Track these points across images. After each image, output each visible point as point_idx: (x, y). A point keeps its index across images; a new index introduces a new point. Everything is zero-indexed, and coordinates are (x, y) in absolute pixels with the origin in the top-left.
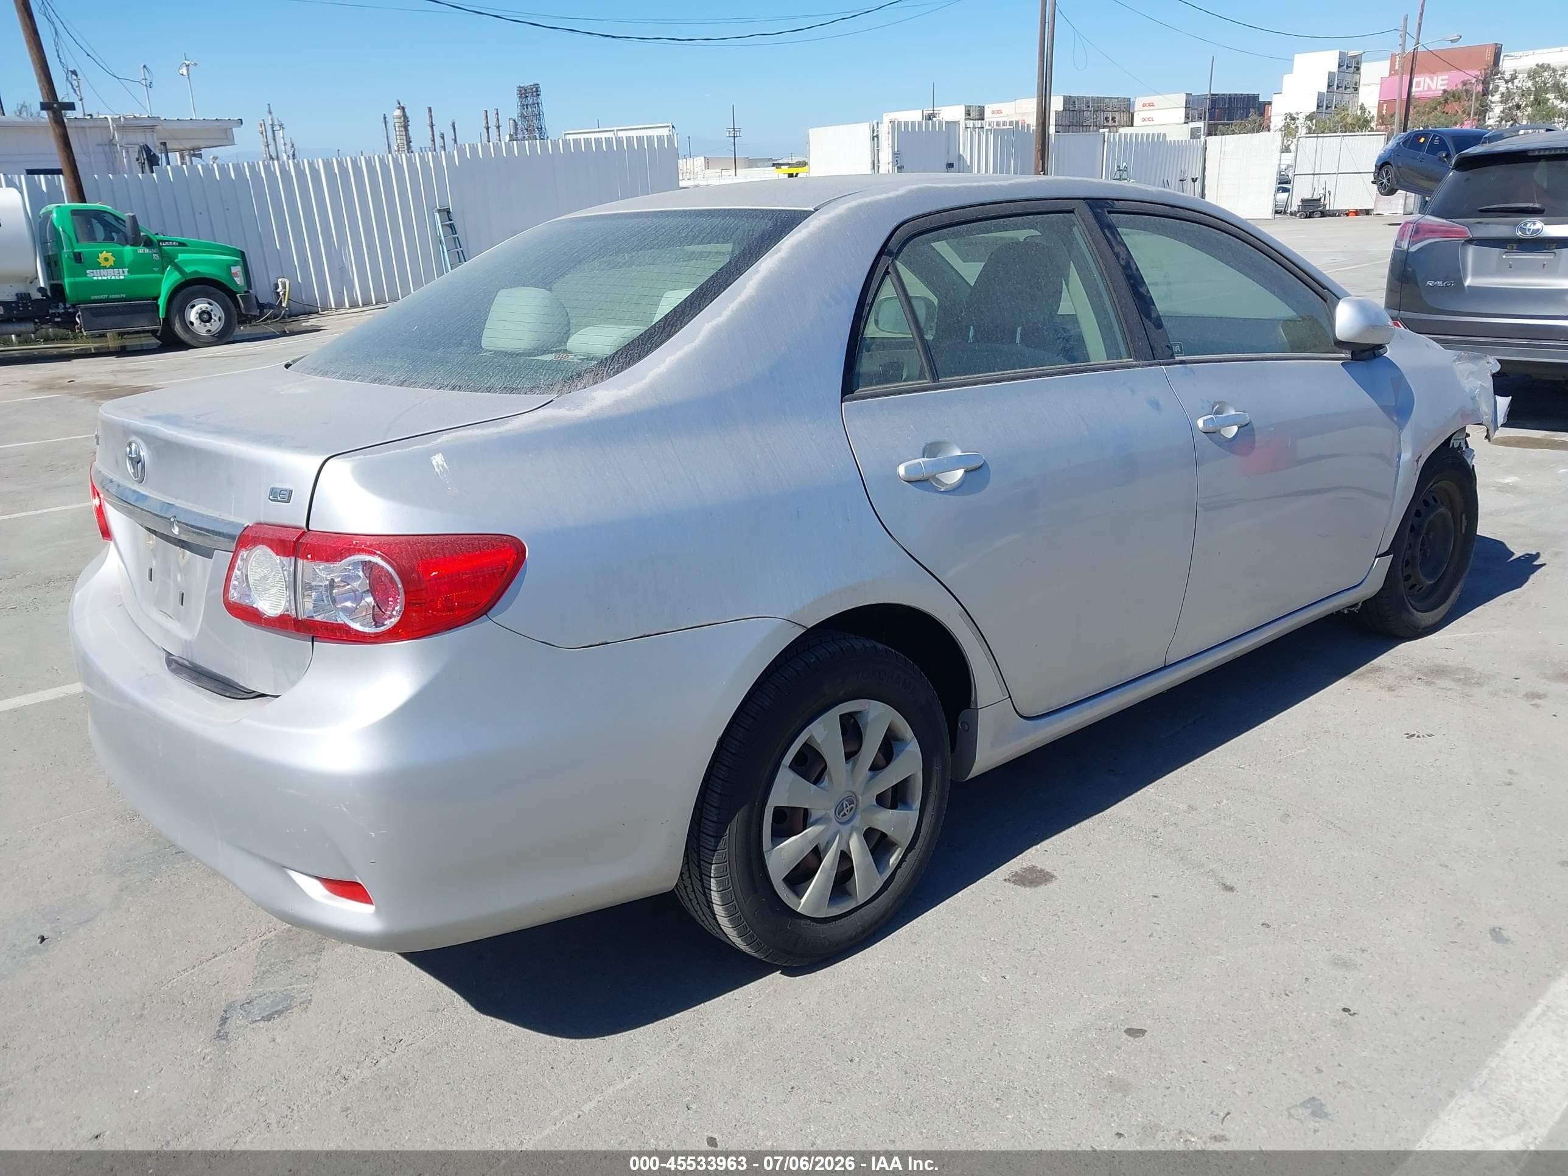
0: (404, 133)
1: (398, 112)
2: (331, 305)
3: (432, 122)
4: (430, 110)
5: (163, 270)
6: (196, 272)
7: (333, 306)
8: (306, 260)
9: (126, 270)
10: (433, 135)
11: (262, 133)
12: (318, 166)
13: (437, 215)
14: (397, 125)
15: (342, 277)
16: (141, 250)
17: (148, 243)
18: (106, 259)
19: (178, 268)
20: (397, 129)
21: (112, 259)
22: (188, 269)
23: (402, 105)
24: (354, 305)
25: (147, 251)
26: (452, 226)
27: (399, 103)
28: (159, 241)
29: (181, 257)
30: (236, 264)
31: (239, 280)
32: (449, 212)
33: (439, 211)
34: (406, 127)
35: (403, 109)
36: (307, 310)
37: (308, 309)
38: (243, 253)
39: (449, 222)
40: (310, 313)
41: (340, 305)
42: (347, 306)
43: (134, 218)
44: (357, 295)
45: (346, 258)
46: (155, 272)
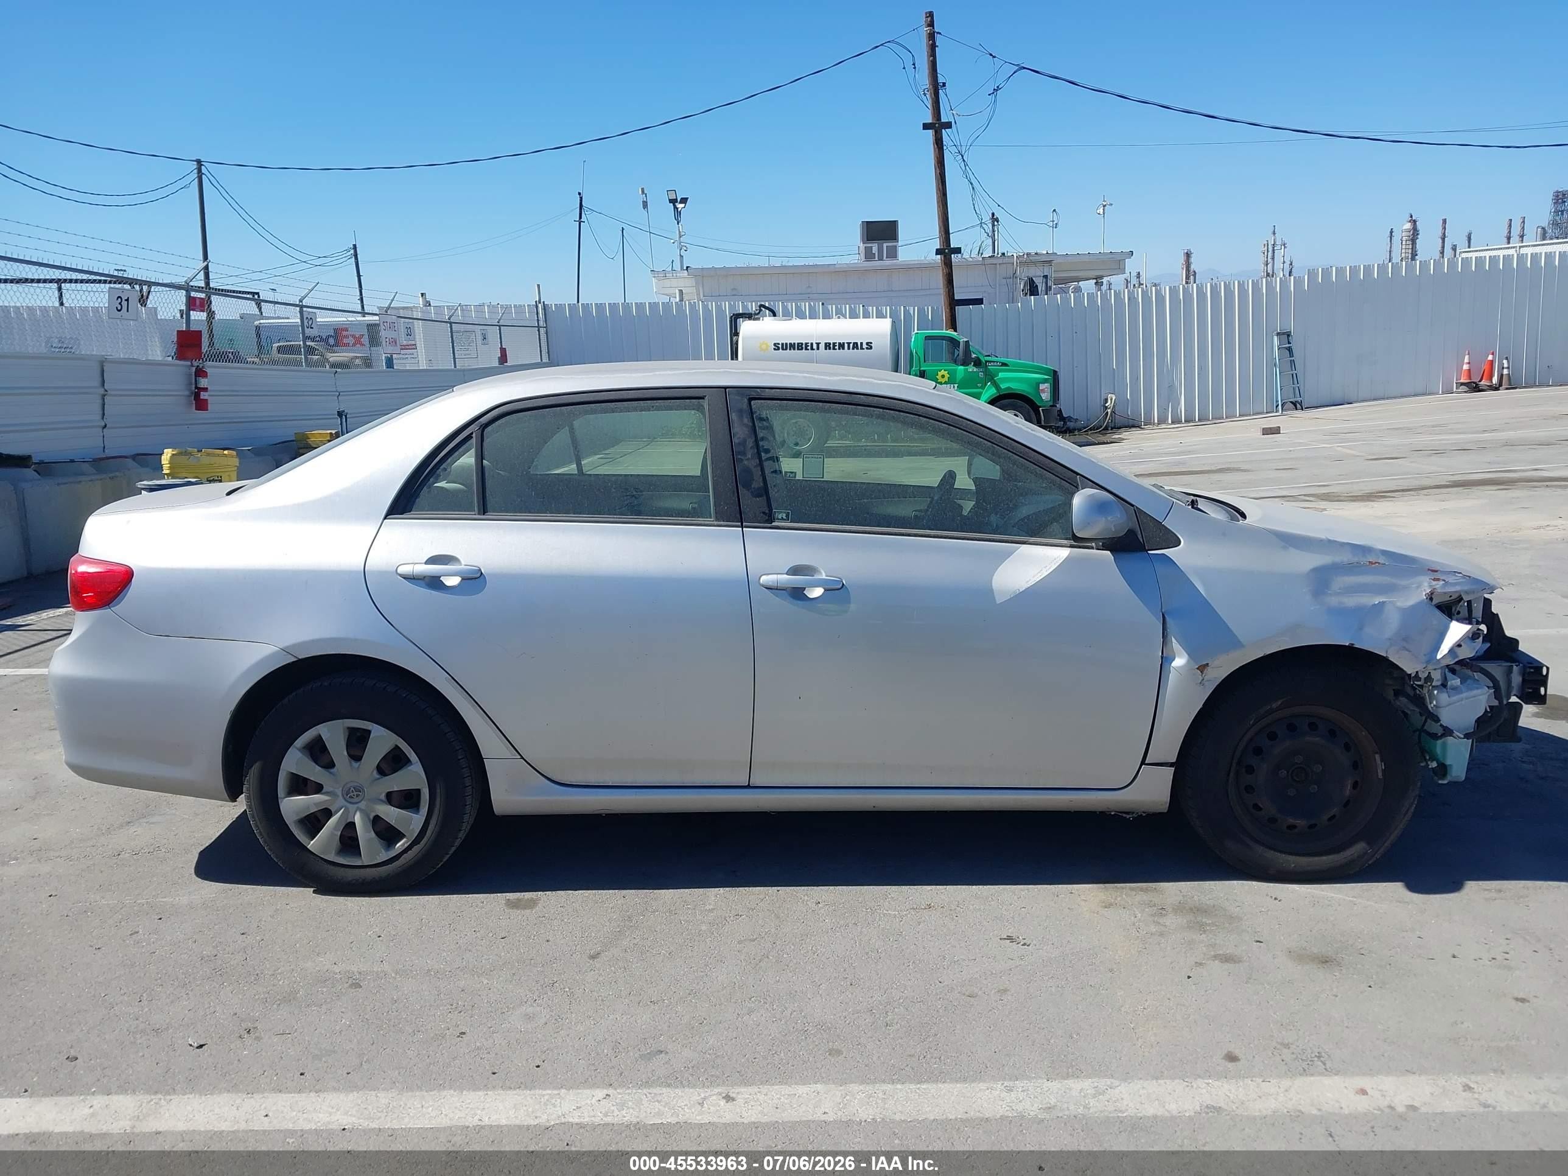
0: (1410, 247)
1: (1408, 226)
2: (1154, 421)
3: (1444, 234)
4: (1445, 221)
5: (983, 387)
6: (1009, 388)
7: (1156, 421)
8: (1138, 378)
9: (956, 385)
10: (1443, 247)
11: (1264, 253)
12: (1165, 293)
13: (1275, 338)
14: (1404, 239)
15: (1169, 394)
16: (971, 368)
17: (978, 363)
18: (943, 376)
19: (996, 385)
20: (1404, 243)
21: (947, 376)
22: (1003, 386)
23: (1414, 218)
24: (1176, 421)
25: (975, 369)
26: (1290, 349)
27: (1411, 217)
28: (986, 362)
29: (1001, 375)
30: (1045, 381)
31: (1046, 396)
32: (1289, 335)
33: (1278, 334)
34: (1414, 241)
35: (1415, 222)
36: (1131, 424)
37: (1131, 422)
38: (1055, 372)
39: (1287, 345)
40: (1134, 426)
41: (1162, 420)
42: (1170, 422)
43: (967, 342)
44: (1181, 412)
45: (1176, 377)
46: (978, 387)
